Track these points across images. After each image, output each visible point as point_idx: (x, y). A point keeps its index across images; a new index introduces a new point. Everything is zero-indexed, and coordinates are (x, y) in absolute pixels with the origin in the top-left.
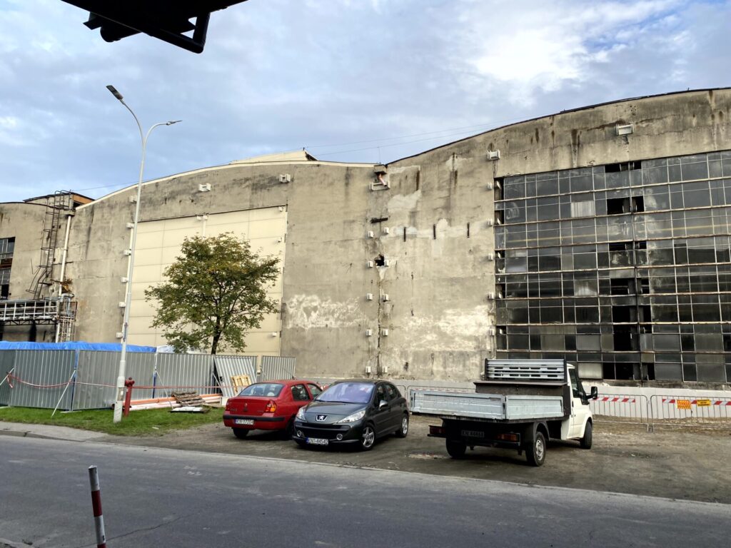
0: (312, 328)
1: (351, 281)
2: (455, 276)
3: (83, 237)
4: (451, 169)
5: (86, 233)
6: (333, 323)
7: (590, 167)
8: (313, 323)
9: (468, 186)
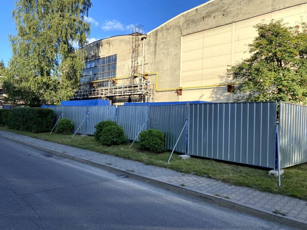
3: (152, 49)
5: (153, 46)
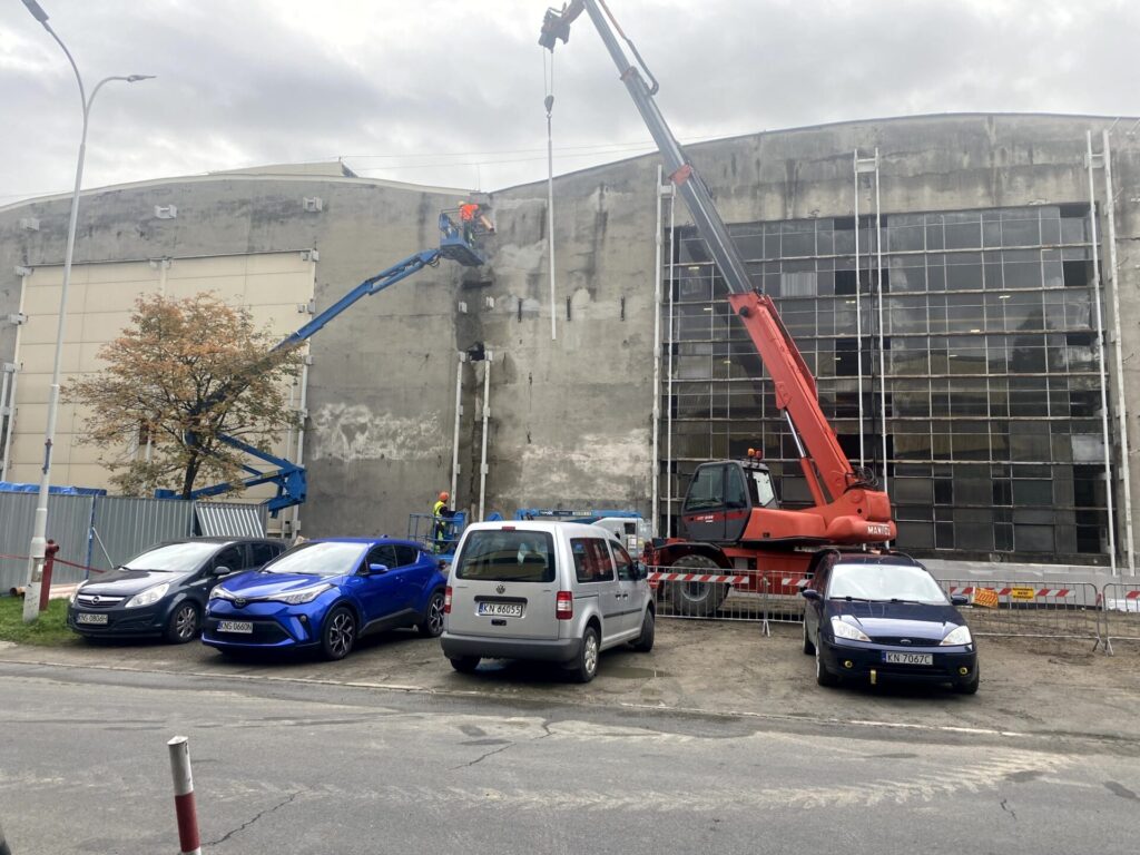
0: (357, 460)
1: (426, 384)
2: (600, 381)
4: (597, 208)
6: (395, 452)
7: (811, 220)
8: (358, 452)
9: (624, 238)
